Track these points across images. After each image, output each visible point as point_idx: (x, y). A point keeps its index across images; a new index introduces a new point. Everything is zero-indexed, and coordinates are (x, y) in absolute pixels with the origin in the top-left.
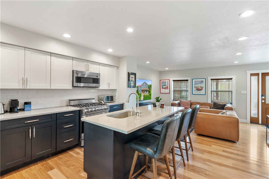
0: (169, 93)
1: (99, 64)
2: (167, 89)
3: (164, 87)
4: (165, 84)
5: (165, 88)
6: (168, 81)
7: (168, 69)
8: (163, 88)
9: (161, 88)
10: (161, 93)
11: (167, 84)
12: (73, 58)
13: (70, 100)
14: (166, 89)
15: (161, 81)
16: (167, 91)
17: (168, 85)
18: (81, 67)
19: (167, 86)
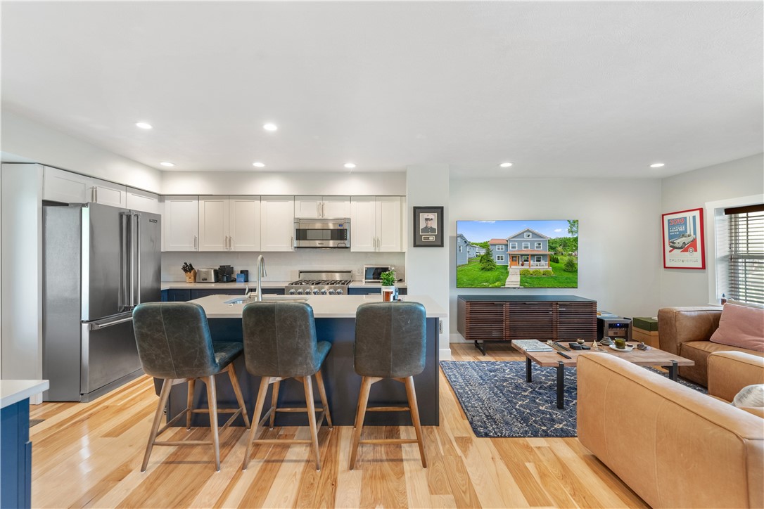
0: (704, 267)
1: (350, 198)
2: (691, 249)
3: (679, 242)
4: (682, 229)
5: (684, 248)
6: (694, 217)
7: (662, 165)
8: (674, 248)
9: (668, 248)
10: (665, 267)
11: (690, 231)
12: (294, 197)
13: (301, 272)
14: (686, 250)
15: (666, 218)
16: (694, 259)
17: (695, 233)
18: (308, 211)
19: (690, 239)
